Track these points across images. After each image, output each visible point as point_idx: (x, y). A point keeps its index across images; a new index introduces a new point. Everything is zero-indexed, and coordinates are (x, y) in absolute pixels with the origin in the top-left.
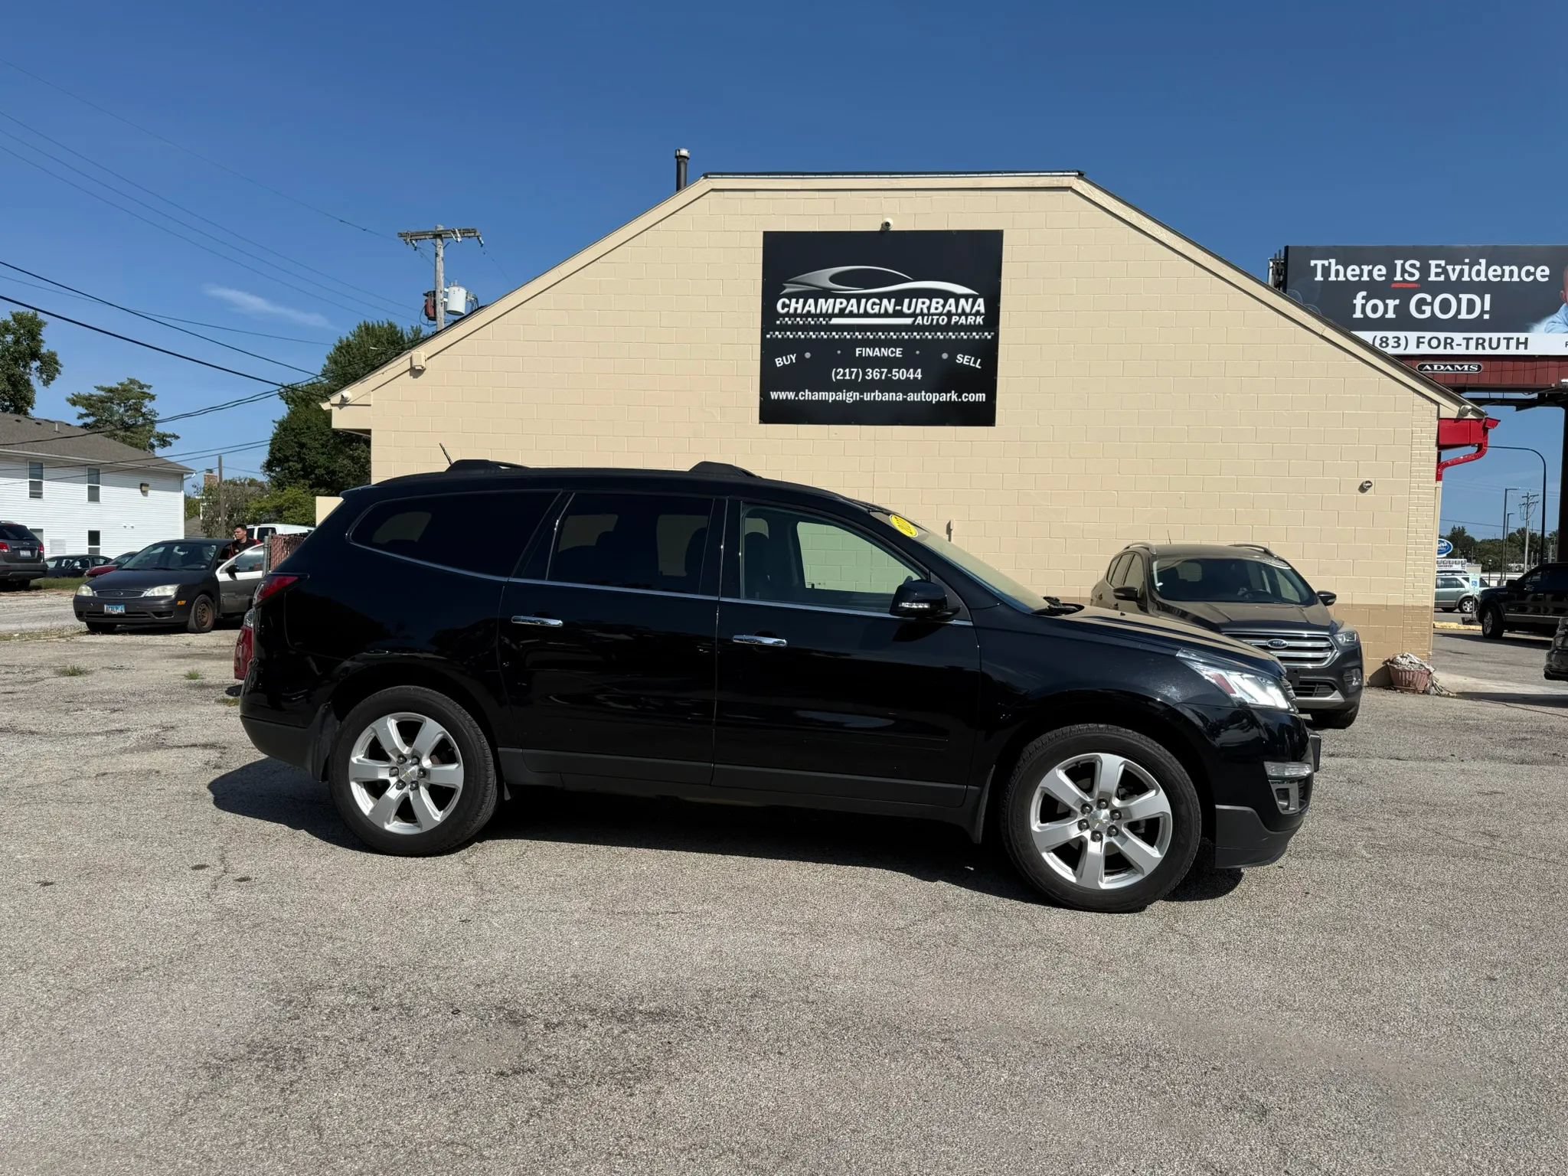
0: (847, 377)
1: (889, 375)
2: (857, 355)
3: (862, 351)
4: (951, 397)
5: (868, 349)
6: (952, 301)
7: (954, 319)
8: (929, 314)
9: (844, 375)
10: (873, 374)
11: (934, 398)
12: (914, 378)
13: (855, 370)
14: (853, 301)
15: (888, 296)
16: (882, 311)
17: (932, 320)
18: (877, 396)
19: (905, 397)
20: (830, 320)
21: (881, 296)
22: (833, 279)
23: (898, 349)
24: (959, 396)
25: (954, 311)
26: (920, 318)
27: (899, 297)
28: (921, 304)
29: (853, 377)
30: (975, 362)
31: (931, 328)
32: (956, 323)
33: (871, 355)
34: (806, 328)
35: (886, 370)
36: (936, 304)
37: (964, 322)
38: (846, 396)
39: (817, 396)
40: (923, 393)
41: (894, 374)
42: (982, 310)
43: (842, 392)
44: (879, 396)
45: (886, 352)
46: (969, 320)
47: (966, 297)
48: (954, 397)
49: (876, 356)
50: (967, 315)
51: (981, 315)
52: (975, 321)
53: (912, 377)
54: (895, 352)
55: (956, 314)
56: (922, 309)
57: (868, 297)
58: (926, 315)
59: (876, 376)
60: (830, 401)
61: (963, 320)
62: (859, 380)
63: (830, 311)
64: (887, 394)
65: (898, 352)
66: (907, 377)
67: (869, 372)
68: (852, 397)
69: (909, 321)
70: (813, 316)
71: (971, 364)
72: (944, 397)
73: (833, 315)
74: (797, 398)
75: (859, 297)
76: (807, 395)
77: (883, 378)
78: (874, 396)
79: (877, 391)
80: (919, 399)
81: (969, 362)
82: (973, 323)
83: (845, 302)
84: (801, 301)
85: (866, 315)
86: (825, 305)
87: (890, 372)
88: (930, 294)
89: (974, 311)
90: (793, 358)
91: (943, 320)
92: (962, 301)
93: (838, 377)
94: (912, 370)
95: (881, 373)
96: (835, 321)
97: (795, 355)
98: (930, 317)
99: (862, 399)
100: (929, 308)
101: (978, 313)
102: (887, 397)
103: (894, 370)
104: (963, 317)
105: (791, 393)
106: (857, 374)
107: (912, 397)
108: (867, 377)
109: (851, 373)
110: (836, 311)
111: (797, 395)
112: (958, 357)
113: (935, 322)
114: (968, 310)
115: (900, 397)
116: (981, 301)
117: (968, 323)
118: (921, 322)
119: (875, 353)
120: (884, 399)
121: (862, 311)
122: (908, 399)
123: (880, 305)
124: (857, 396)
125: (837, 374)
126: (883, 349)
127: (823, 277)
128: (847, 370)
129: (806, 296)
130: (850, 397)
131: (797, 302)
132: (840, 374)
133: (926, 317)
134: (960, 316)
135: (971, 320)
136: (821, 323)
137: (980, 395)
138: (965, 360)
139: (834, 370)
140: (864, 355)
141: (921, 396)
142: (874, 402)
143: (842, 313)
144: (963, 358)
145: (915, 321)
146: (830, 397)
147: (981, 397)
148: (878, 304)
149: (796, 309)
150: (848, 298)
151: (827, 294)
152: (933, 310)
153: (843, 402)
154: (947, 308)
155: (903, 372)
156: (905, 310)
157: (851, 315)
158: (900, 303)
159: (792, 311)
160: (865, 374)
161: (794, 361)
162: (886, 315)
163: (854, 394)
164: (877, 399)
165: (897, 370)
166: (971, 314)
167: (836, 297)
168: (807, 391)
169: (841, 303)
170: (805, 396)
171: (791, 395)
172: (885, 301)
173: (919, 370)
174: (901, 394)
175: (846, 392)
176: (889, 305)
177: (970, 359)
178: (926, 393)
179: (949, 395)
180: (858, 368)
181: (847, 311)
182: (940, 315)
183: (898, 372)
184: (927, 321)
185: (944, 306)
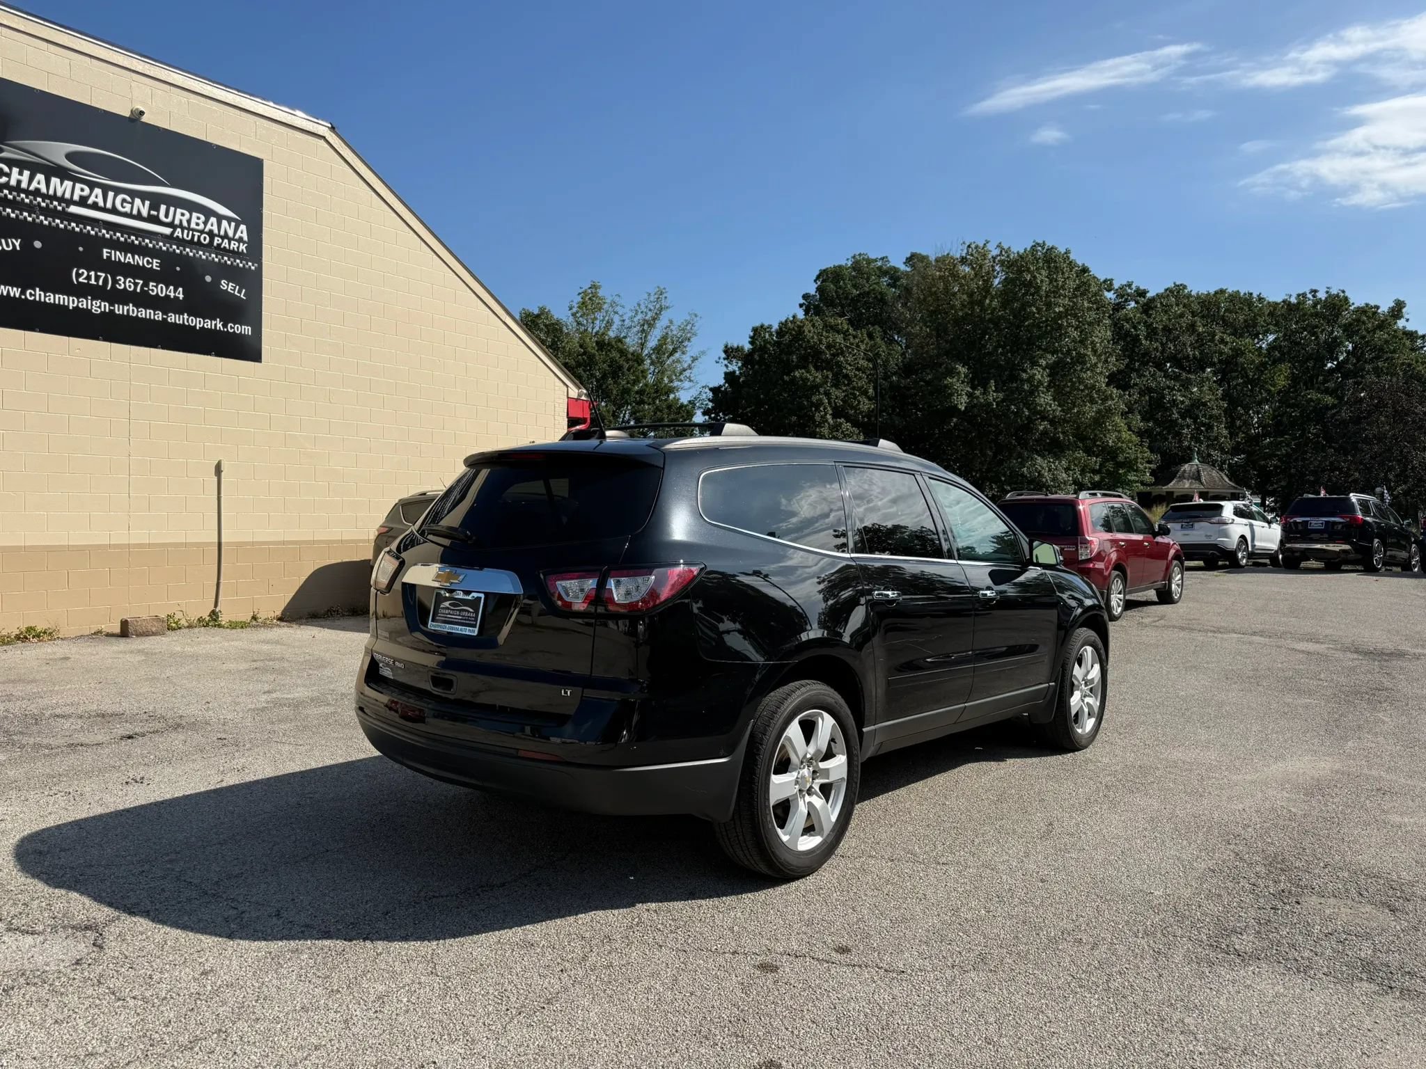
0: (93, 282)
1: (146, 289)
2: (105, 257)
3: (110, 253)
4: (216, 325)
5: (118, 253)
6: (213, 220)
7: (217, 241)
8: (189, 229)
9: (88, 278)
10: (125, 284)
11: (198, 323)
12: (175, 296)
13: (103, 275)
14: (98, 191)
15: (144, 196)
16: (135, 212)
17: (193, 236)
18: (130, 310)
19: (165, 317)
20: (68, 207)
21: (133, 194)
22: (69, 156)
23: (155, 261)
24: (225, 326)
25: (216, 231)
26: (179, 230)
27: (155, 200)
28: (180, 216)
29: (101, 283)
30: (240, 292)
31: (191, 243)
32: (219, 245)
33: (122, 260)
34: (31, 209)
35: (141, 282)
36: (197, 219)
37: (227, 246)
38: (92, 305)
39: (51, 298)
40: (186, 316)
41: (151, 288)
42: (246, 238)
43: (87, 300)
44: (133, 310)
45: (140, 261)
46: (232, 245)
47: (229, 220)
48: (219, 326)
49: (129, 263)
50: (230, 240)
51: (244, 243)
52: (238, 248)
53: (172, 295)
54: (152, 263)
55: (219, 236)
56: (181, 221)
57: (118, 191)
58: (186, 229)
59: (130, 287)
60: (71, 308)
61: (225, 244)
62: (109, 288)
63: (67, 196)
64: (144, 310)
65: (155, 264)
66: (166, 294)
67: (120, 280)
68: (100, 307)
69: (167, 231)
70: (45, 197)
71: (236, 293)
72: (209, 324)
73: (71, 202)
74: (23, 297)
75: (106, 189)
76: (38, 295)
77: (138, 290)
78: (128, 310)
79: (131, 305)
80: (181, 322)
81: (234, 290)
82: (236, 249)
83: (87, 191)
84: (27, 173)
85: (114, 211)
86: (60, 187)
87: (146, 284)
88: (189, 206)
89: (237, 237)
90: (17, 244)
91: (205, 239)
92: (225, 223)
93: (81, 280)
94: (172, 288)
95: (136, 284)
96: (73, 209)
97: (19, 240)
98: (191, 232)
99: (112, 312)
100: (189, 221)
101: (240, 240)
102: (144, 313)
103: (151, 284)
104: (226, 241)
105: (15, 289)
106: (106, 280)
107: (172, 318)
108: (117, 286)
109: (97, 278)
110: (76, 198)
111: (23, 292)
112: (222, 282)
113: (196, 239)
114: (231, 234)
115: (159, 316)
116: (243, 227)
117: (231, 248)
118: (180, 235)
119: (127, 260)
120: (140, 316)
121: (109, 205)
122: (169, 319)
123: (132, 203)
124: (105, 306)
125: (78, 275)
126: (136, 257)
127: (57, 152)
128: (92, 273)
129: (34, 169)
130: (98, 307)
131: (21, 173)
132: (82, 276)
133: (186, 231)
134: (223, 238)
135: (234, 245)
136: (56, 207)
137: (247, 328)
138: (230, 287)
139: (75, 269)
140: (113, 259)
141: (183, 318)
142: (127, 317)
143: (83, 202)
144: (228, 285)
145: (173, 233)
146: (71, 302)
147: (246, 330)
148: (129, 203)
149: (19, 182)
150: (92, 185)
151: (63, 174)
152: (193, 225)
153: (87, 312)
154: (209, 227)
155: (162, 288)
156: (162, 217)
157: (95, 206)
158: (155, 207)
159: (13, 182)
160: (115, 282)
161: (18, 248)
162: (139, 217)
163: (103, 304)
164: (131, 314)
165: (155, 284)
166: (234, 239)
167: (75, 180)
168: (37, 289)
169: (80, 191)
170: (35, 295)
171: (15, 292)
172: (138, 201)
173: (181, 289)
174: (160, 313)
175: (92, 300)
176: (142, 207)
177: (235, 288)
178: (188, 315)
179: (214, 322)
180: (106, 273)
181: (90, 202)
182: (202, 232)
183: (156, 287)
184: (188, 236)
185: (205, 223)
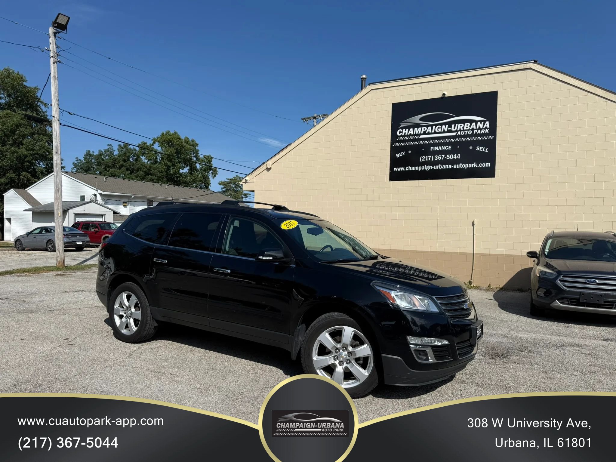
0: (427, 160)
1: (445, 158)
2: (431, 150)
3: (433, 148)
5: (436, 147)
6: (474, 124)
7: (475, 131)
9: (425, 159)
10: (438, 158)
11: (466, 166)
12: (457, 158)
13: (430, 156)
14: (430, 128)
15: (445, 124)
16: (442, 131)
17: (465, 132)
18: (440, 167)
19: (452, 166)
20: (419, 136)
21: (441, 125)
22: (421, 119)
23: (449, 146)
24: (478, 165)
26: (459, 132)
27: (450, 124)
28: (460, 126)
29: (429, 160)
30: (485, 150)
31: (465, 136)
32: (476, 133)
33: (437, 149)
34: (408, 141)
35: (444, 156)
36: (467, 126)
37: (480, 132)
38: (426, 168)
39: (413, 169)
40: (461, 164)
41: (447, 157)
42: (488, 127)
43: (424, 166)
44: (441, 166)
45: (444, 148)
46: (482, 131)
47: (481, 121)
48: (475, 165)
49: (440, 150)
50: (481, 129)
51: (488, 129)
53: (456, 158)
54: (448, 148)
55: (476, 129)
56: (460, 128)
57: (436, 125)
58: (462, 131)
59: (440, 158)
60: (419, 170)
61: (479, 132)
62: (432, 161)
63: (419, 133)
64: (444, 166)
65: (449, 148)
66: (453, 158)
67: (436, 157)
68: (429, 168)
69: (454, 134)
70: (412, 135)
71: (483, 151)
72: (471, 166)
73: (421, 134)
74: (405, 170)
75: (432, 126)
76: (409, 168)
77: (443, 159)
80: (459, 167)
81: (482, 150)
82: (484, 132)
83: (426, 128)
84: (407, 130)
85: (435, 133)
86: (417, 131)
87: (446, 156)
88: (464, 122)
89: (484, 127)
91: (470, 132)
92: (479, 123)
94: (456, 155)
95: (442, 157)
96: (421, 137)
97: (404, 152)
98: (464, 132)
99: (433, 169)
100: (463, 128)
101: (486, 128)
102: (444, 167)
103: (448, 155)
104: (479, 130)
105: (403, 168)
106: (431, 158)
108: (435, 159)
109: (428, 158)
110: (422, 132)
111: (405, 169)
112: (477, 148)
113: (466, 133)
114: (481, 127)
115: (450, 167)
116: (487, 123)
117: (482, 132)
118: (460, 134)
119: (439, 149)
121: (433, 131)
122: (454, 167)
123: (441, 128)
124: (431, 167)
125: (422, 159)
126: (442, 147)
127: (416, 119)
128: (427, 157)
129: (409, 127)
130: (428, 168)
131: (406, 131)
132: (423, 159)
133: (462, 132)
134: (478, 130)
136: (415, 138)
137: (488, 164)
139: (421, 157)
140: (434, 150)
142: (438, 170)
143: (425, 133)
144: (480, 148)
145: (457, 134)
146: (419, 168)
147: (488, 165)
148: (440, 128)
149: (405, 133)
150: (427, 126)
151: (418, 126)
152: (465, 129)
153: (425, 170)
154: (472, 127)
155: (452, 156)
156: (453, 129)
157: (429, 133)
158: (450, 126)
159: (403, 134)
160: (434, 158)
161: (404, 155)
162: (444, 132)
165: (449, 155)
166: (483, 129)
167: (422, 126)
168: (409, 166)
169: (424, 129)
170: (408, 169)
171: (403, 169)
172: (444, 126)
173: (459, 155)
174: (451, 165)
175: (426, 166)
176: (445, 128)
177: (483, 148)
178: (462, 164)
179: (473, 165)
181: (427, 132)
182: (469, 130)
183: (450, 156)
184: (463, 133)
185: (470, 126)
